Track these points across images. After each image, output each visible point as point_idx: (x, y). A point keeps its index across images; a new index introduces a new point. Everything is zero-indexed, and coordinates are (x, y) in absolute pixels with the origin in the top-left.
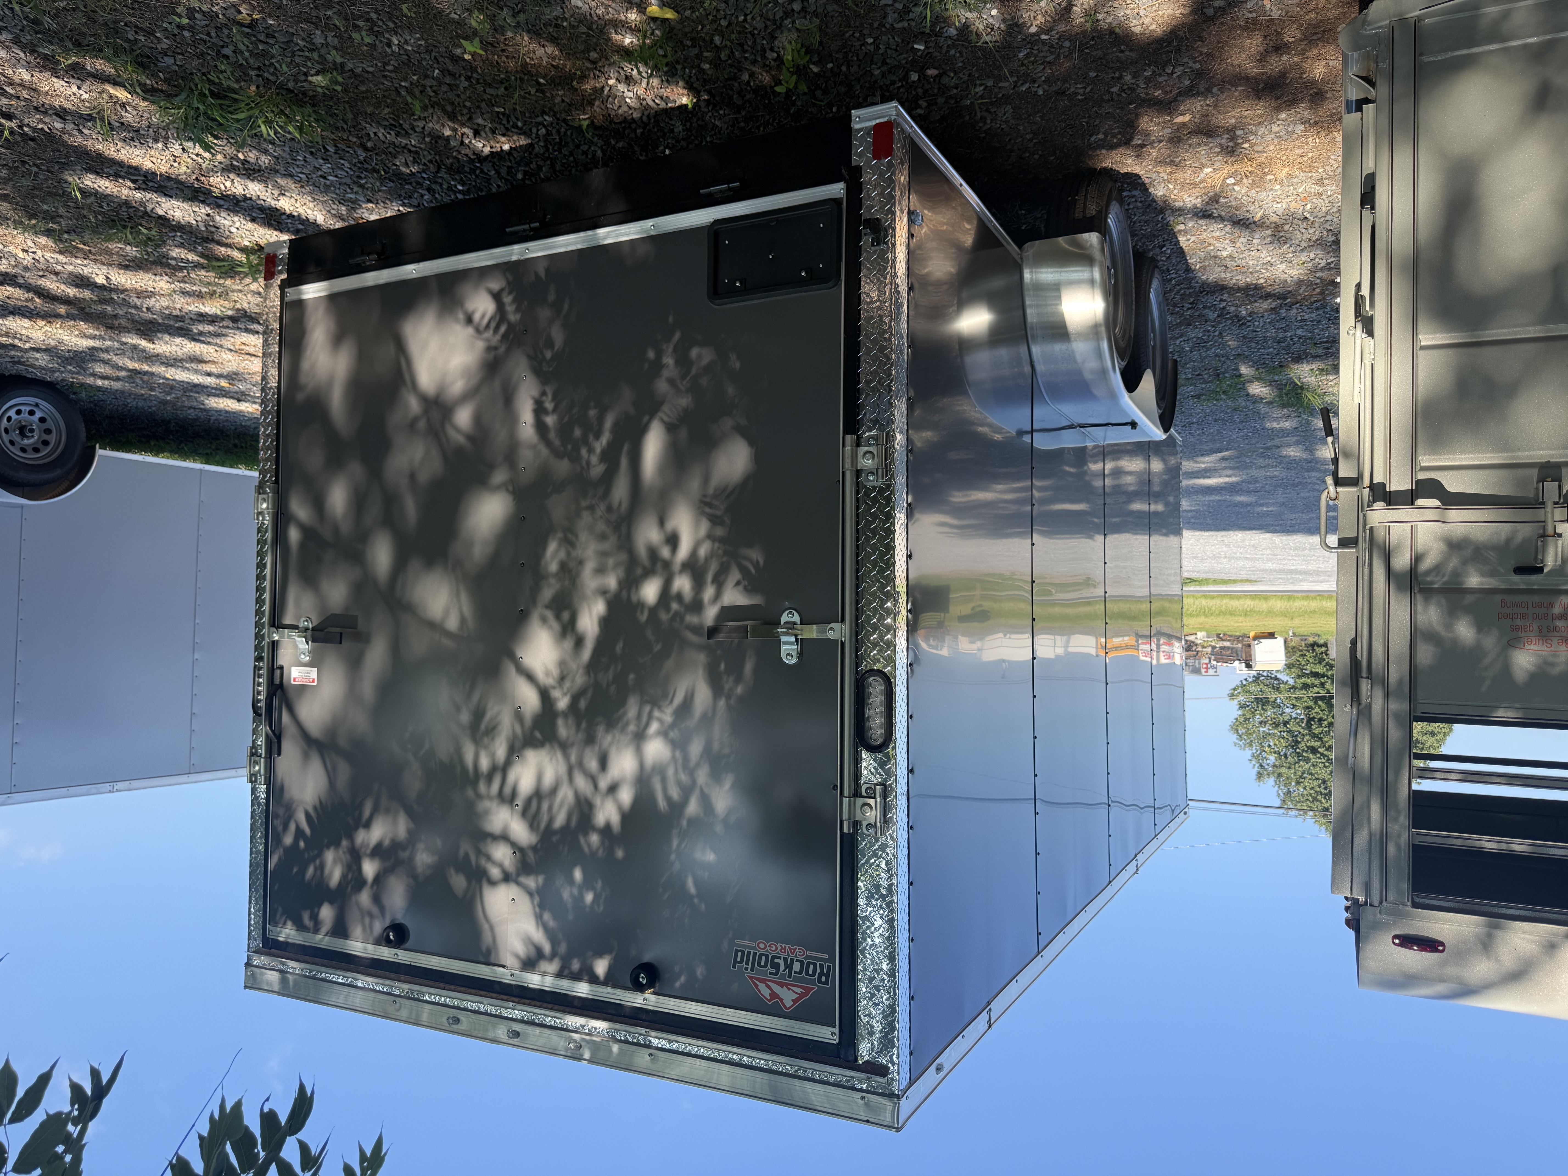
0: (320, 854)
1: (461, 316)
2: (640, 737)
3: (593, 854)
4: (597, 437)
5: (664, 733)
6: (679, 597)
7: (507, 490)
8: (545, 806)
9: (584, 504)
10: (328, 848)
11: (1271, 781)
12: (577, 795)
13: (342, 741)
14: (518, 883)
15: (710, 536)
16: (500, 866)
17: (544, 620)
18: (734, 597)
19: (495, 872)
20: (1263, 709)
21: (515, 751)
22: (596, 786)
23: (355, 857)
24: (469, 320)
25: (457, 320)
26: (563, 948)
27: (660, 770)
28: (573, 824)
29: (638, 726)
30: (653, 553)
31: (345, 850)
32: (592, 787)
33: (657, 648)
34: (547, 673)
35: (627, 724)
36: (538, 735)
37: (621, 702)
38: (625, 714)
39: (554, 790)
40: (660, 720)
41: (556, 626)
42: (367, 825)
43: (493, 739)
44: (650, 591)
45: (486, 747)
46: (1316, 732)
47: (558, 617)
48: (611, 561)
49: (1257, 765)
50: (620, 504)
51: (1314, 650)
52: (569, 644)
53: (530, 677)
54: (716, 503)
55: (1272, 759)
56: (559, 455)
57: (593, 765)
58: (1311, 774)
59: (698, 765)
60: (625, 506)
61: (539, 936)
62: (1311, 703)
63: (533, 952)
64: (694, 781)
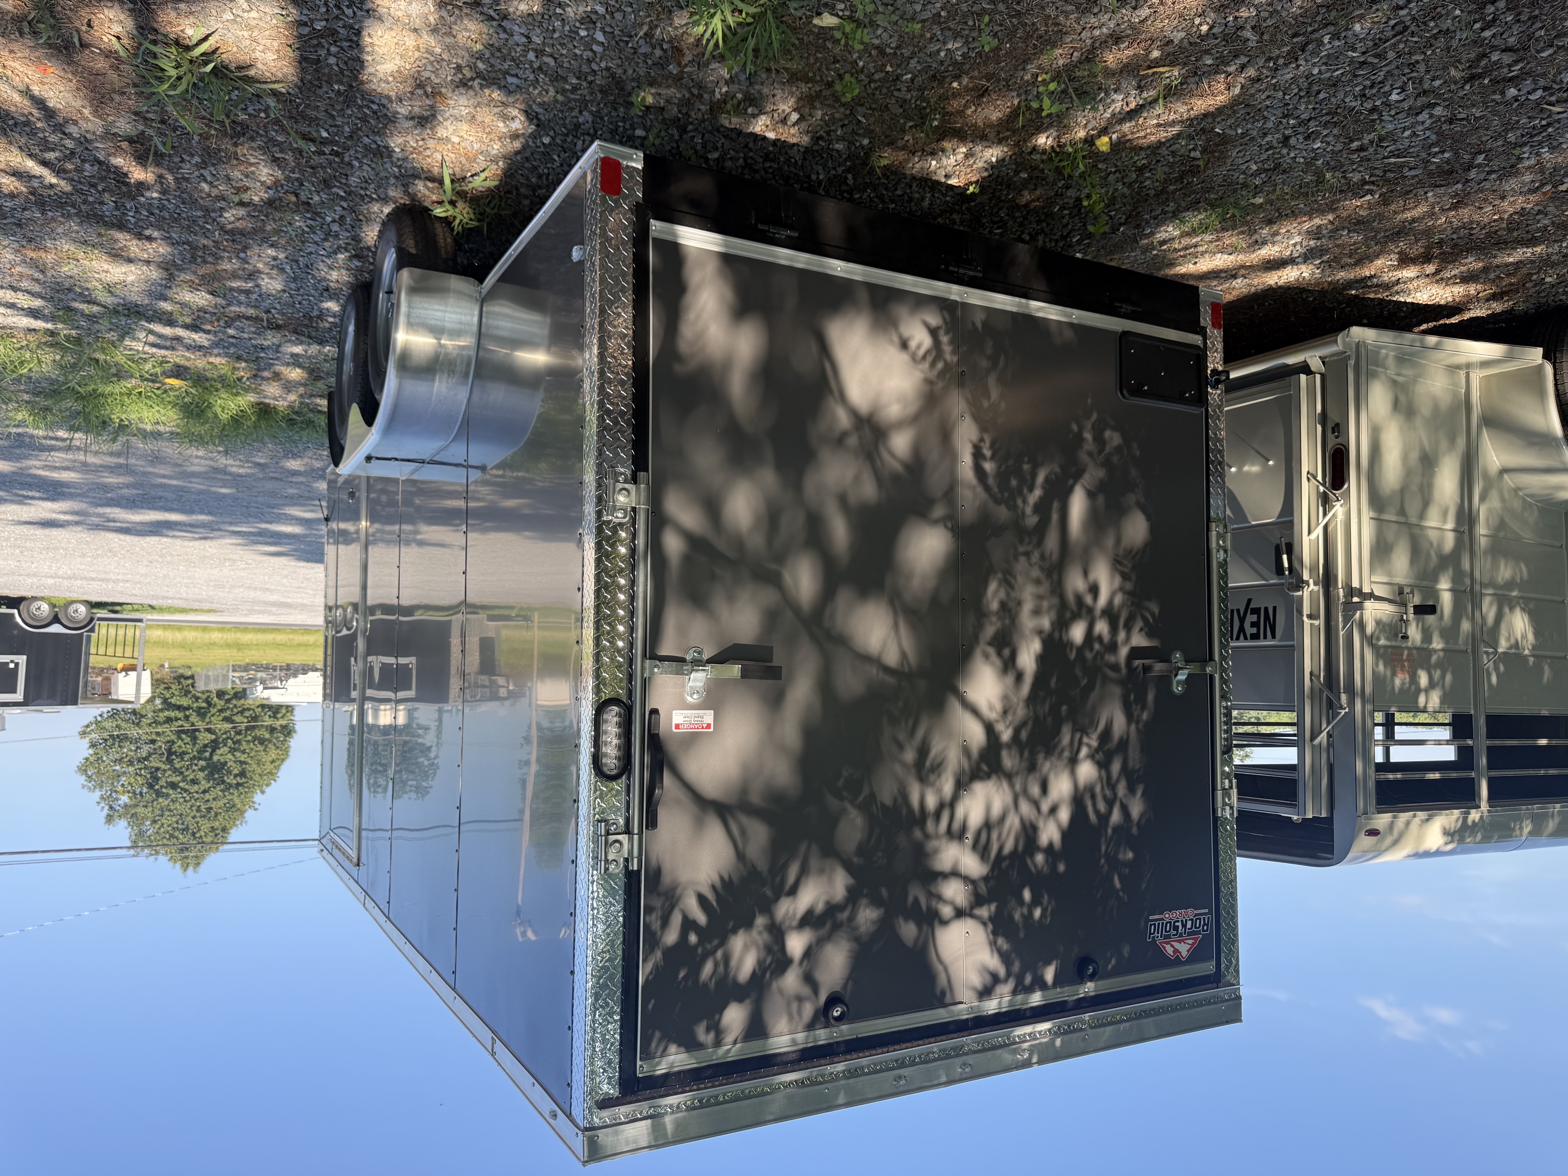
0: (723, 942)
1: (896, 339)
2: (1073, 762)
3: (1039, 872)
4: (1031, 489)
5: (1091, 756)
6: (1100, 638)
7: (946, 526)
8: (994, 835)
9: (1021, 549)
10: (734, 931)
11: (123, 823)
12: (1022, 820)
13: (755, 798)
14: (972, 916)
15: (1121, 589)
16: (952, 903)
17: (986, 656)
18: (1139, 640)
19: (947, 911)
20: (120, 746)
21: (962, 784)
22: (1039, 810)
23: (777, 933)
24: (904, 345)
25: (891, 341)
26: (1016, 967)
27: (1090, 789)
28: (1020, 848)
29: (1071, 752)
30: (1079, 599)
31: (761, 929)
32: (1035, 812)
33: (1084, 682)
34: (991, 708)
35: (1062, 751)
36: (985, 767)
37: (1057, 732)
38: (1060, 741)
39: (1002, 819)
40: (1089, 746)
41: (998, 662)
42: (793, 891)
43: (939, 776)
44: (1077, 633)
45: (932, 785)
46: (177, 766)
47: (999, 654)
48: (1045, 604)
49: (107, 807)
50: (1051, 554)
51: (179, 683)
52: (1010, 679)
53: (975, 711)
54: (1126, 562)
55: (125, 799)
56: (998, 502)
57: (1035, 790)
58: (170, 810)
59: (1118, 780)
60: (1055, 556)
61: (994, 962)
62: (174, 737)
63: (988, 979)
64: (1115, 795)
